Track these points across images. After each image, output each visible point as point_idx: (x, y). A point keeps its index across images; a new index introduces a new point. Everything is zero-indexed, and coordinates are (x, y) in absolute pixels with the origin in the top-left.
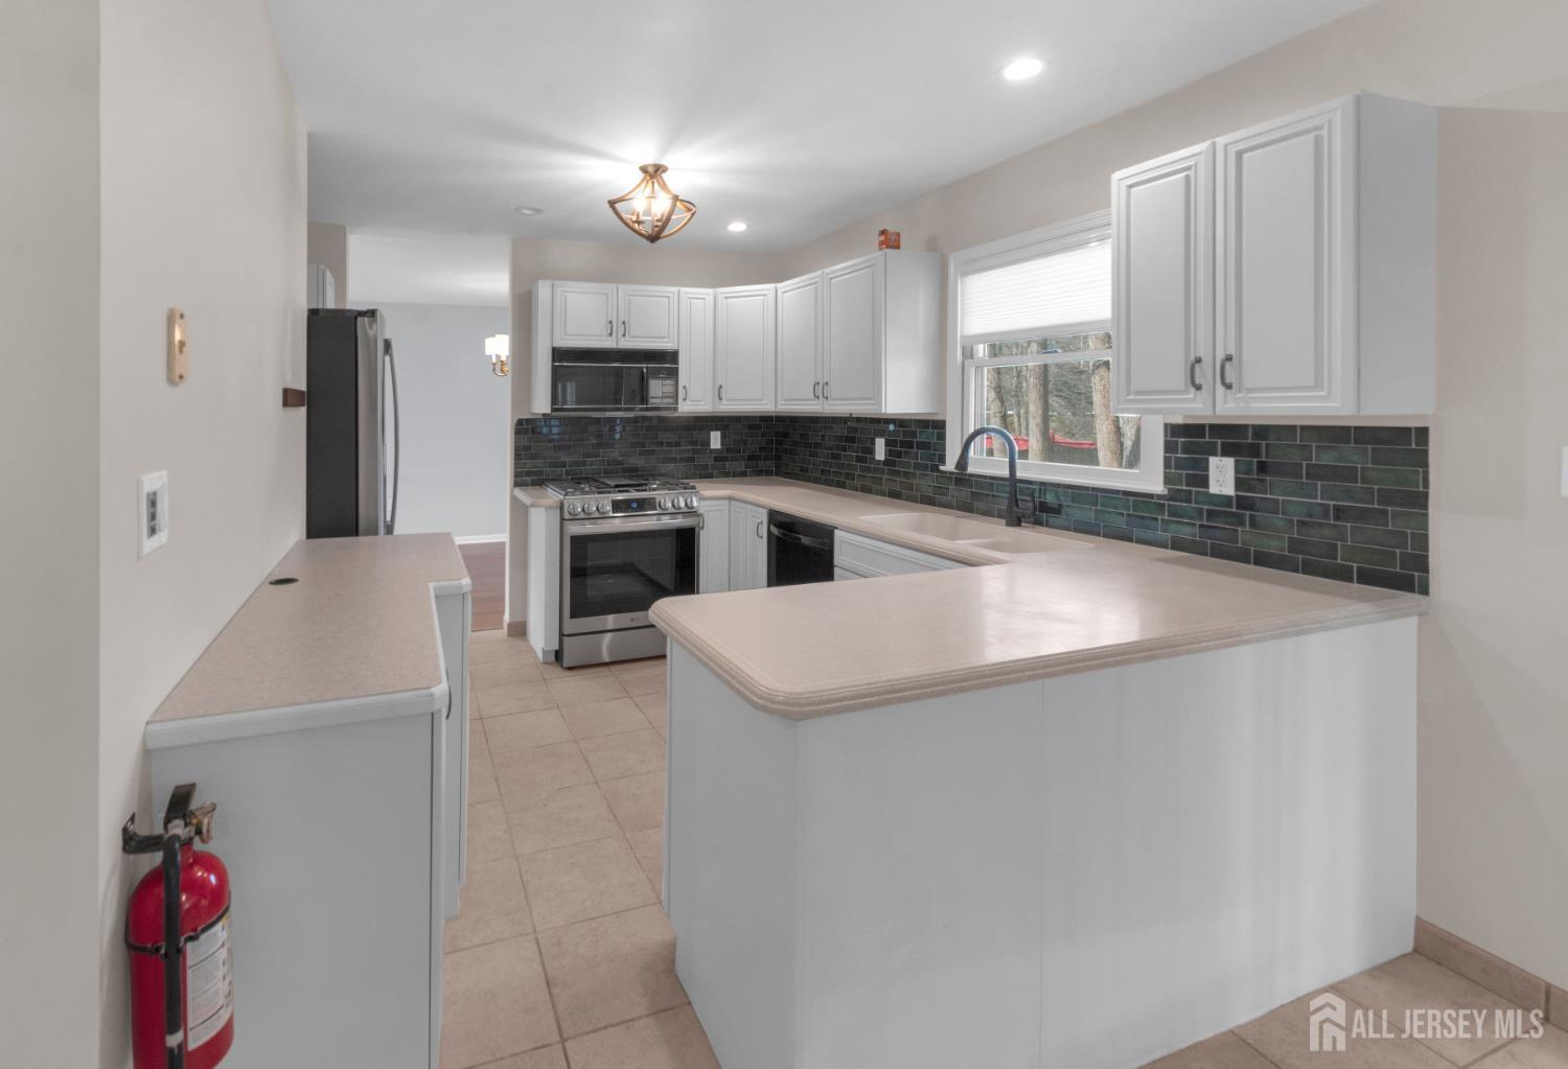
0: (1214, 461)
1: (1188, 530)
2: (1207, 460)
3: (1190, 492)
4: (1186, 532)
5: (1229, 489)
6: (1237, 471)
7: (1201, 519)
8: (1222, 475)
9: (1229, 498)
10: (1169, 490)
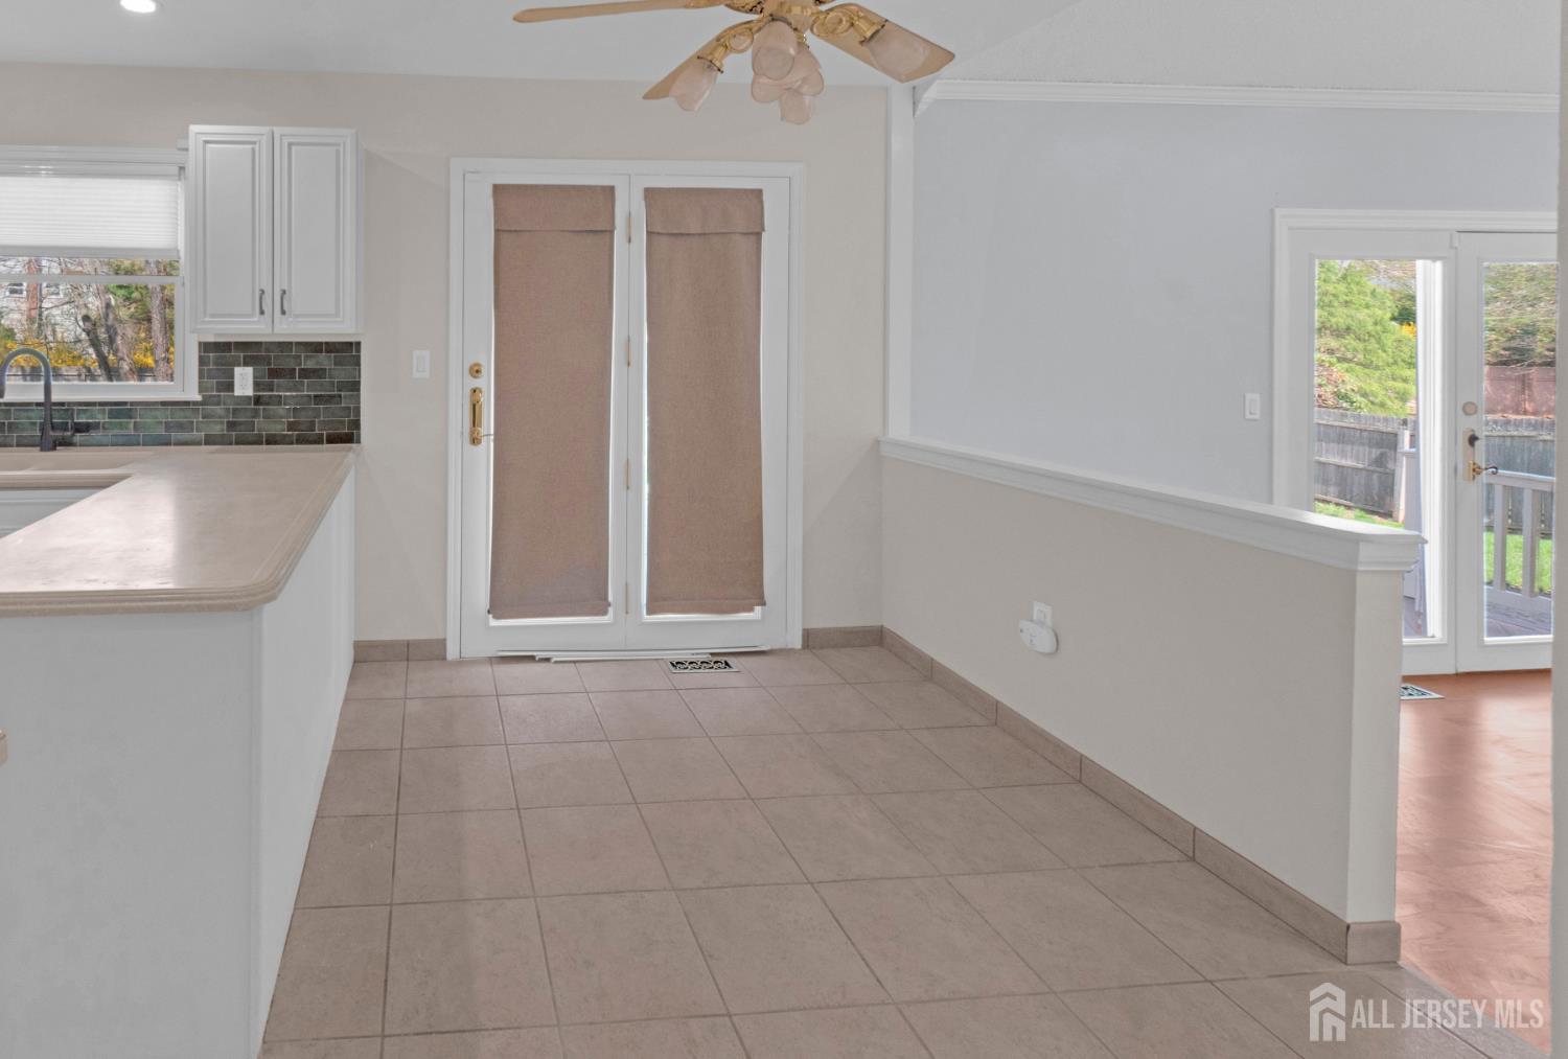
0: (238, 371)
1: (218, 427)
2: (233, 370)
3: (219, 396)
4: (217, 429)
5: (249, 392)
6: (255, 377)
7: (227, 417)
8: (244, 381)
9: (249, 398)
10: (203, 396)
